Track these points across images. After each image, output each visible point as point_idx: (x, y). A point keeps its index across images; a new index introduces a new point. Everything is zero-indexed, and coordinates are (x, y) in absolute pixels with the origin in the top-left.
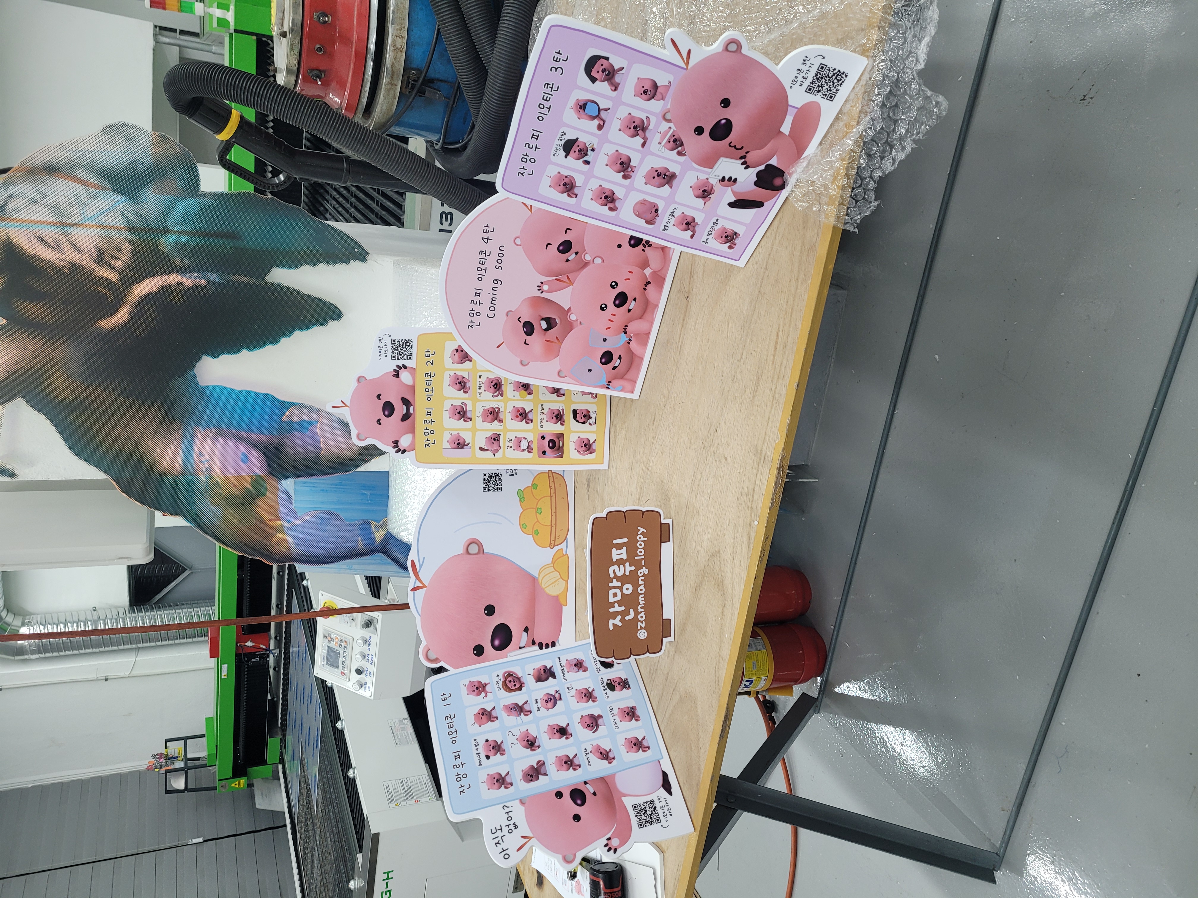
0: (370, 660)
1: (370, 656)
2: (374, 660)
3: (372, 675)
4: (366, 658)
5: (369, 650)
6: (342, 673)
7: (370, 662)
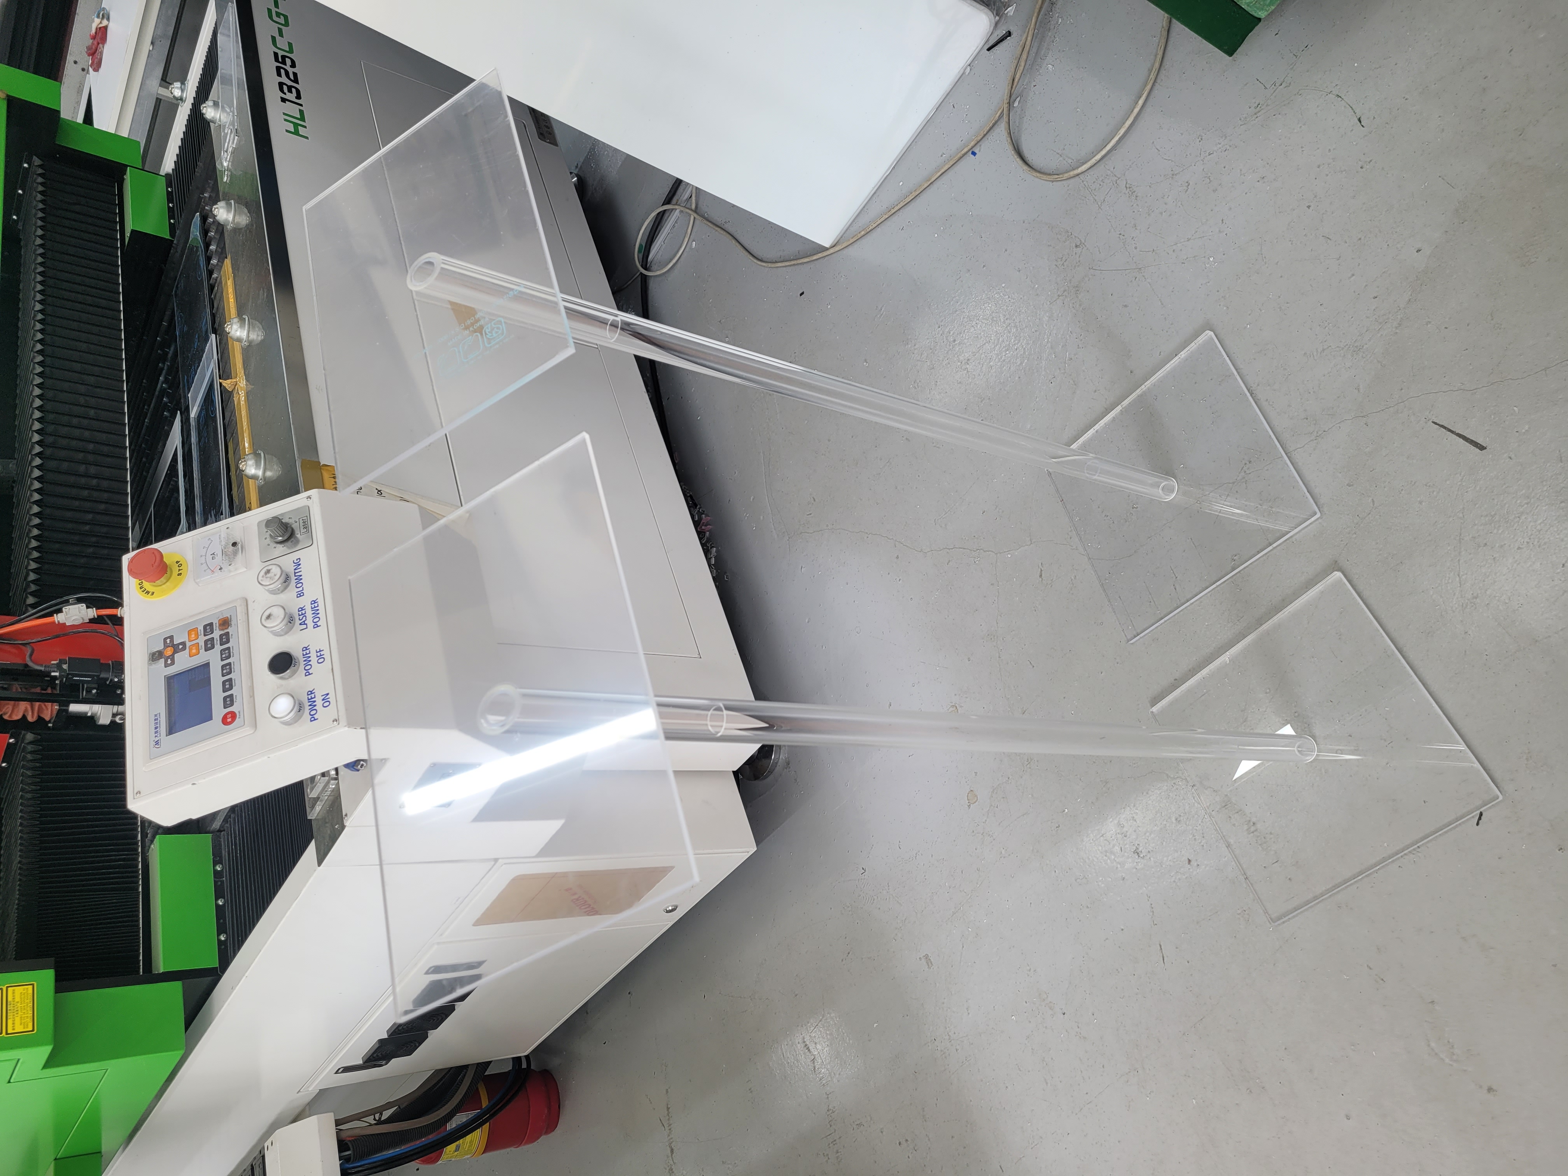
0: (309, 621)
1: (308, 608)
2: (322, 614)
4: (297, 621)
5: (300, 595)
6: (225, 719)
7: (311, 625)
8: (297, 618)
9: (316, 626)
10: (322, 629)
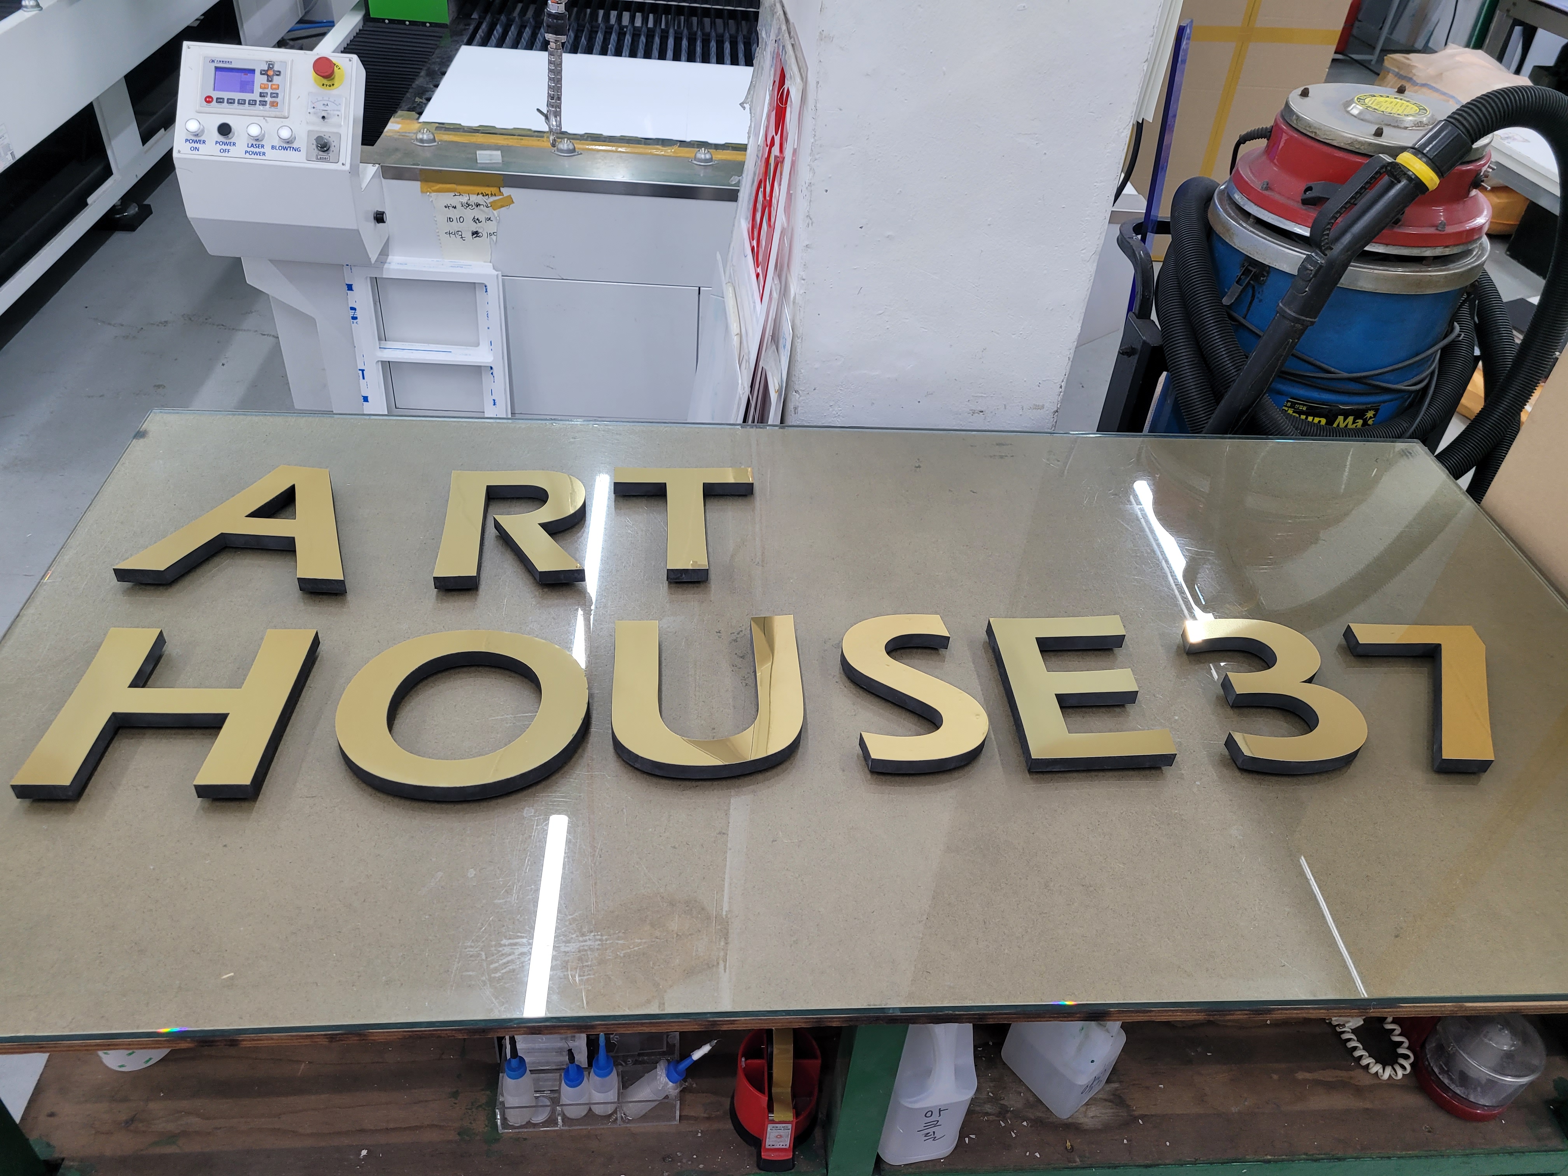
0: (252, 149)
1: (262, 150)
2: (256, 157)
3: (224, 154)
4: (254, 143)
5: (273, 147)
6: (209, 97)
7: (249, 149)
8: (258, 143)
9: (246, 152)
10: (243, 155)
